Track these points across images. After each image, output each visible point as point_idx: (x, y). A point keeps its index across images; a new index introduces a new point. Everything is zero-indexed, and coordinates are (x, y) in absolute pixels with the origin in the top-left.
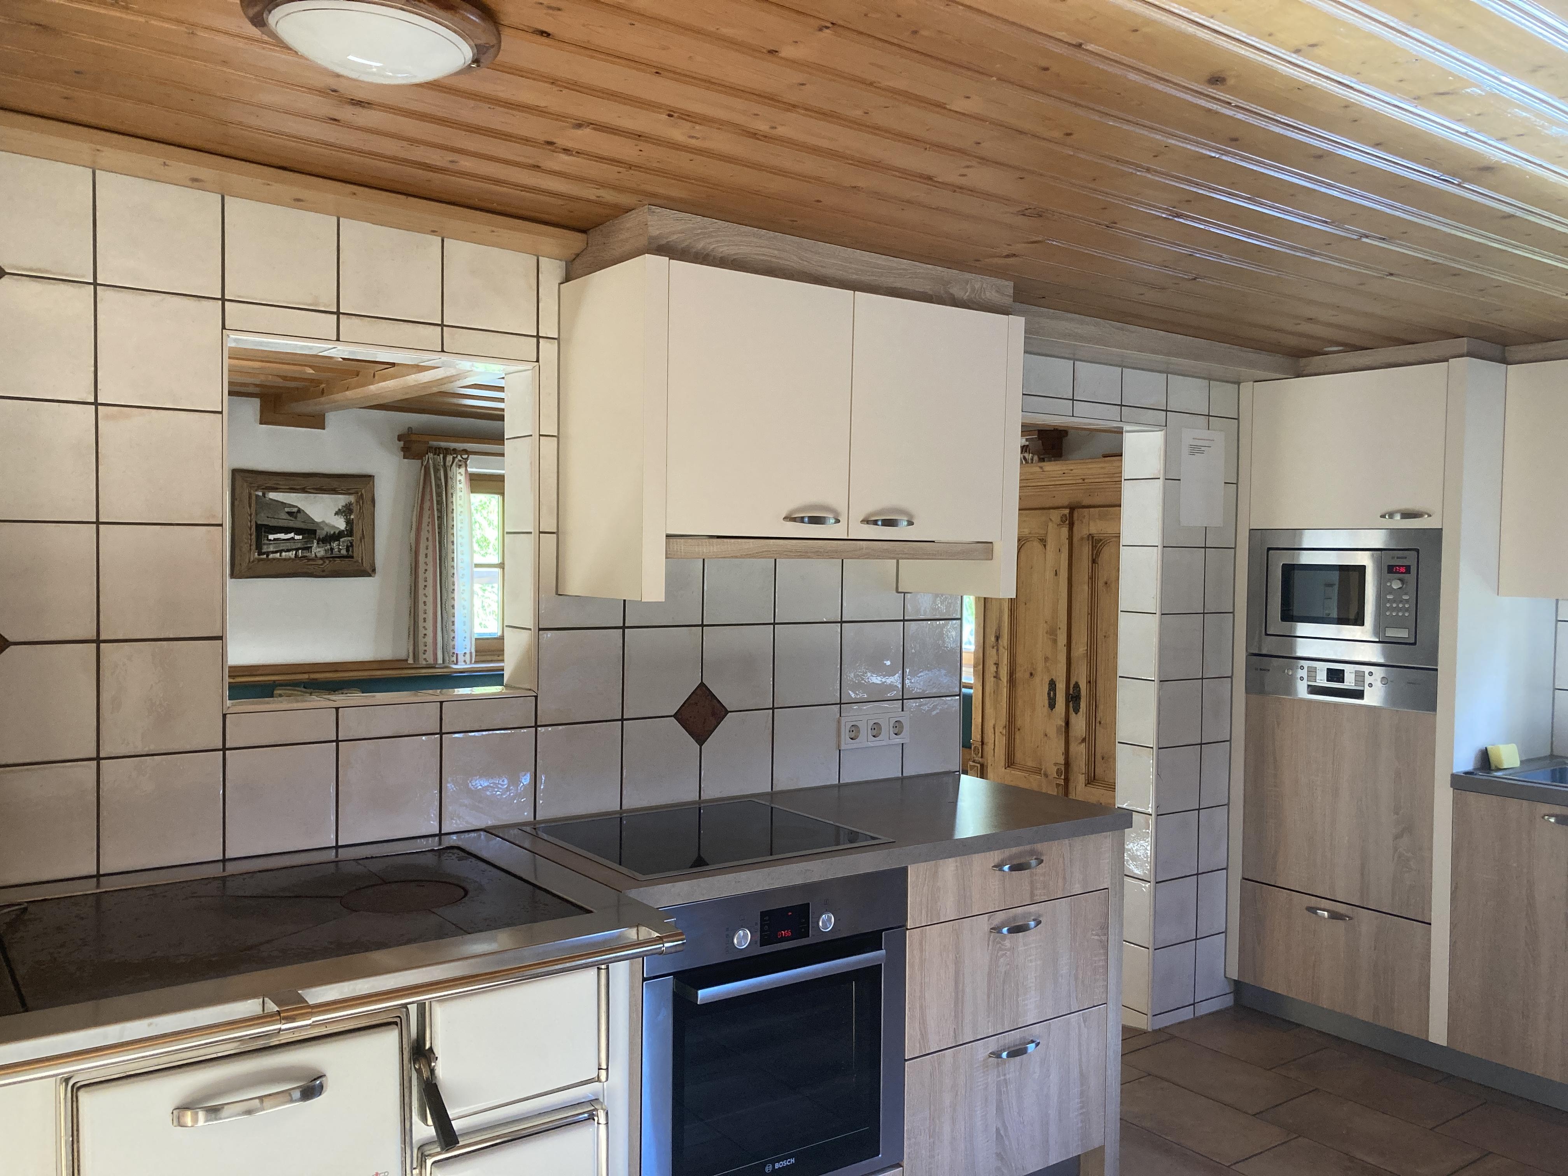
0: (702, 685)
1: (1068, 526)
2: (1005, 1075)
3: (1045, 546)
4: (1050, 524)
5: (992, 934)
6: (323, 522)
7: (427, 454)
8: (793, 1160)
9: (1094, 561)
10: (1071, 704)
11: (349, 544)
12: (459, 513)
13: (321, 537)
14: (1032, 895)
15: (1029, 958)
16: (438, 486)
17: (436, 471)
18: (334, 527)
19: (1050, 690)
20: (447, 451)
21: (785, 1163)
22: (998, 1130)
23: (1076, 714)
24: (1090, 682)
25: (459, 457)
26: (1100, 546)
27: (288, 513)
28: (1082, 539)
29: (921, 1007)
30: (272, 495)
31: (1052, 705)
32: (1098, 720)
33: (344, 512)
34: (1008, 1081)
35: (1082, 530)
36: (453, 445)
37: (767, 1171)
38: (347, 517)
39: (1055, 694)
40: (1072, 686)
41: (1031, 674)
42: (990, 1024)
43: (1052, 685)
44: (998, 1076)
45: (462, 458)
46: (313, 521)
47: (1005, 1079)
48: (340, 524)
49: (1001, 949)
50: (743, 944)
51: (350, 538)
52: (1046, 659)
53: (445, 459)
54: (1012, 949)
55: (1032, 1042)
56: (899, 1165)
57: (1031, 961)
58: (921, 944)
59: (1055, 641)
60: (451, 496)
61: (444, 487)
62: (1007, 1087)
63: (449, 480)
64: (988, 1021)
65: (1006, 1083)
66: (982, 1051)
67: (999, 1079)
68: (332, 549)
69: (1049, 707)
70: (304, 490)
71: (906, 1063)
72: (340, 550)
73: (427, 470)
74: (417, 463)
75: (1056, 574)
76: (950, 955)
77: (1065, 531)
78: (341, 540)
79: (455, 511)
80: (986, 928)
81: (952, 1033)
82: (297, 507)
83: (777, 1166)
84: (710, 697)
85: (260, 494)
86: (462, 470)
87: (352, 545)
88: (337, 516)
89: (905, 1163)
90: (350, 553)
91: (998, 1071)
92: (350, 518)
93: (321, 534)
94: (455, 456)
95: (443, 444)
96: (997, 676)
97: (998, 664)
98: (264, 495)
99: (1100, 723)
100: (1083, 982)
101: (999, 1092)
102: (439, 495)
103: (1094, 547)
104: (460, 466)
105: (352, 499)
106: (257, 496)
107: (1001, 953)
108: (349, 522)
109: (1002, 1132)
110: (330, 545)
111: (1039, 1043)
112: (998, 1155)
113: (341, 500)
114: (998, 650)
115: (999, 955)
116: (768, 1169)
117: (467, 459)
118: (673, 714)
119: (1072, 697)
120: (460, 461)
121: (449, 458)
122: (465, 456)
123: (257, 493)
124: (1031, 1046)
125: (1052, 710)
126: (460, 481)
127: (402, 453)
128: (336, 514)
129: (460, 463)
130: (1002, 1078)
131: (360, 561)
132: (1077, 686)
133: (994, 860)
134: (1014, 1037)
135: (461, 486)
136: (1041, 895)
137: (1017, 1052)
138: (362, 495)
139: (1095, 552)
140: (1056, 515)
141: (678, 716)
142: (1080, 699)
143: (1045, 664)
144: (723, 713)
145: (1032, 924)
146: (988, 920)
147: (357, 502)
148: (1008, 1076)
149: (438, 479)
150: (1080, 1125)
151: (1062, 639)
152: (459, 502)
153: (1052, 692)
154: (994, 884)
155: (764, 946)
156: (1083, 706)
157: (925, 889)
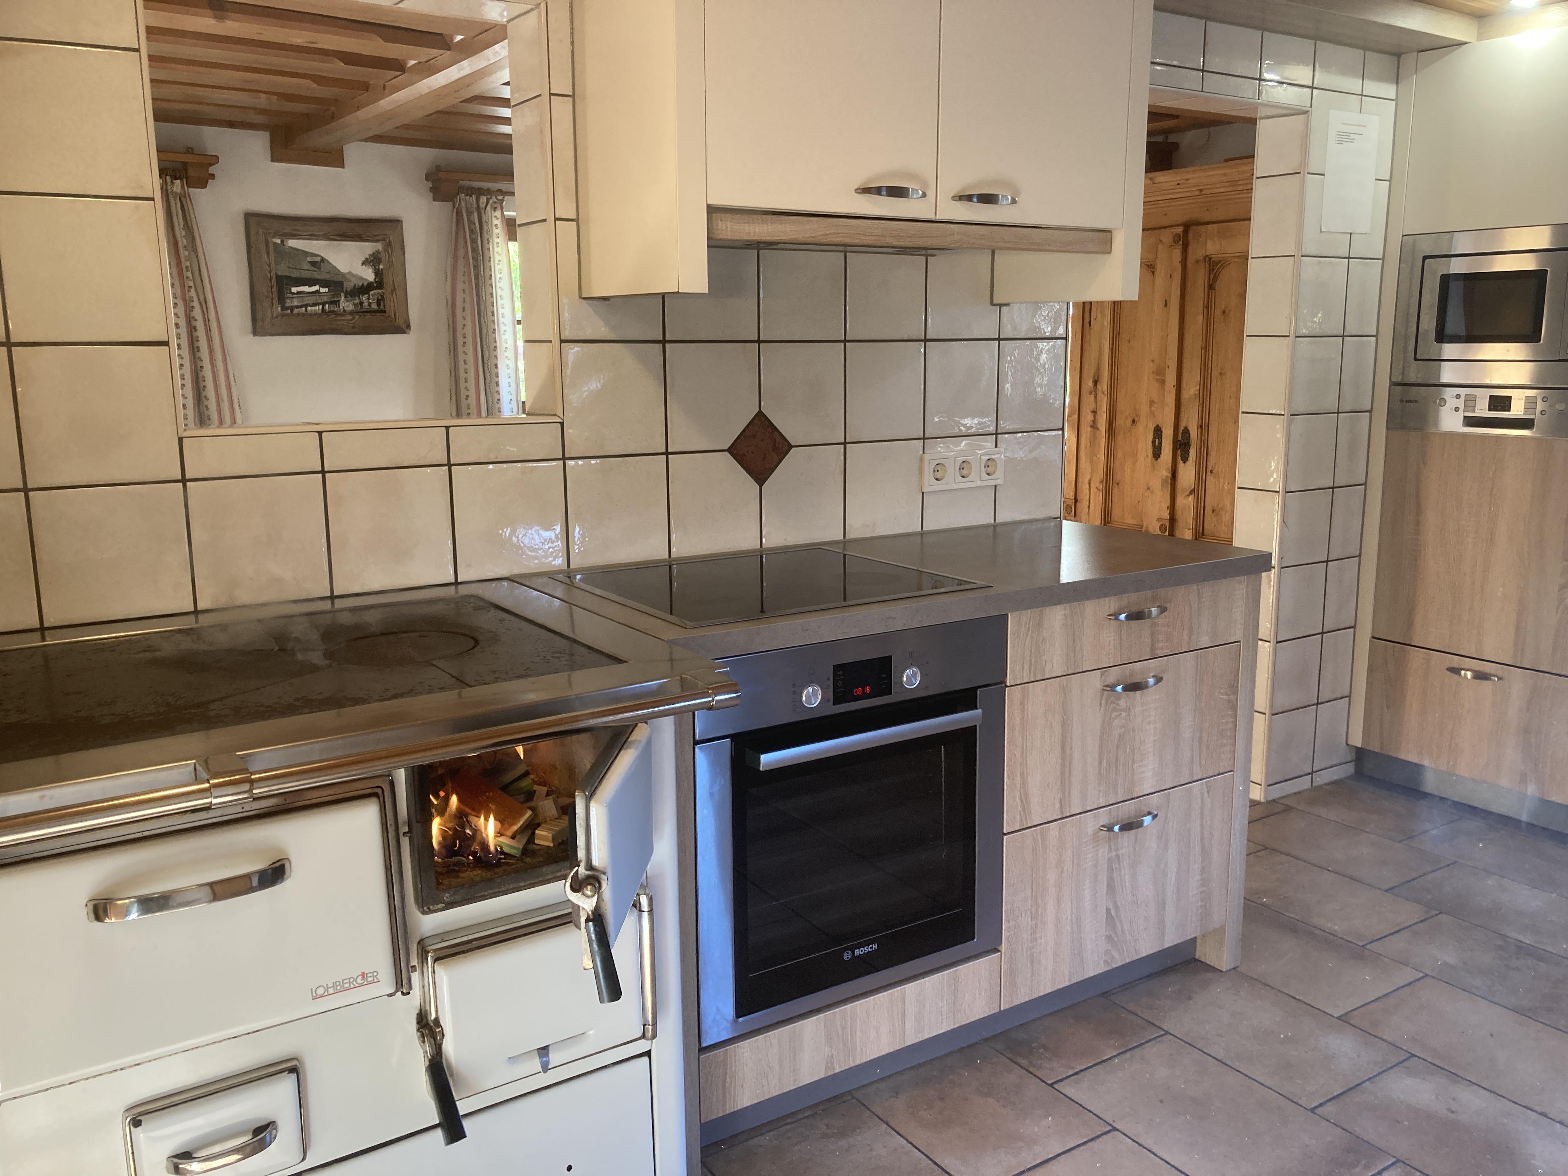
0: (760, 414)
1: (1181, 247)
2: (1117, 850)
3: (1153, 273)
4: (1160, 246)
5: (1106, 693)
6: (350, 273)
7: (458, 194)
8: (875, 946)
9: (1211, 287)
10: (1179, 452)
11: (380, 298)
12: (497, 262)
13: (349, 290)
14: (1153, 648)
15: (1147, 720)
16: (472, 231)
17: (469, 213)
18: (362, 278)
19: (1154, 438)
20: (480, 192)
21: (866, 949)
22: (1108, 911)
23: (1184, 463)
24: (1201, 426)
25: (494, 198)
26: (1219, 268)
27: (310, 262)
28: (1197, 261)
29: (1022, 774)
30: (292, 243)
31: (1157, 454)
32: (1209, 468)
33: (372, 261)
34: (1121, 856)
35: (1196, 252)
36: (486, 185)
37: (845, 958)
38: (375, 267)
39: (1161, 443)
40: (1181, 431)
41: (1134, 421)
42: (1101, 794)
43: (1158, 432)
44: (1110, 850)
45: (497, 199)
46: (339, 273)
47: (1118, 856)
48: (369, 275)
49: (1114, 709)
50: (813, 702)
51: (380, 291)
52: (1152, 402)
53: (478, 200)
54: (1128, 710)
55: (1149, 813)
56: (996, 950)
57: (1149, 723)
58: (1022, 704)
59: (1162, 382)
60: (486, 241)
61: (479, 231)
62: (1119, 863)
63: (484, 224)
64: (1099, 791)
65: (1119, 860)
66: (1091, 824)
67: (1110, 855)
68: (361, 303)
69: (1154, 456)
70: (327, 237)
71: (1005, 837)
72: (370, 304)
73: (459, 214)
74: (448, 205)
75: (1166, 304)
76: (1057, 716)
77: (1177, 253)
78: (372, 292)
79: (492, 259)
80: (1099, 685)
81: (1057, 805)
82: (318, 256)
83: (857, 952)
84: (769, 428)
85: (279, 241)
86: (498, 213)
87: (383, 299)
88: (364, 266)
89: (1003, 948)
90: (382, 307)
91: (1110, 847)
92: (378, 269)
93: (349, 286)
94: (489, 197)
95: (476, 184)
96: (1094, 426)
97: (1096, 412)
98: (282, 242)
99: (1211, 472)
100: (1208, 747)
101: (1110, 869)
102: (474, 241)
103: (1211, 270)
104: (495, 209)
105: (379, 246)
106: (275, 243)
107: (1115, 713)
108: (378, 273)
109: (1113, 913)
110: (359, 298)
111: (1157, 815)
112: (1109, 938)
113: (368, 248)
114: (1095, 397)
115: (1113, 716)
116: (847, 956)
117: (502, 200)
118: (726, 448)
119: (1180, 445)
120: (495, 203)
121: (483, 199)
122: (500, 198)
123: (274, 240)
124: (1147, 820)
125: (1156, 460)
126: (496, 225)
127: (432, 194)
128: (363, 264)
129: (495, 206)
130: (1114, 853)
131: (393, 316)
132: (1186, 431)
133: (1109, 607)
134: (1127, 810)
135: (498, 231)
136: (1163, 648)
137: (1130, 826)
138: (390, 242)
139: (1212, 276)
140: (1167, 236)
141: (732, 450)
142: (1190, 446)
143: (1150, 407)
144: (786, 448)
145: (1151, 681)
146: (1101, 677)
147: (386, 250)
148: (1120, 852)
149: (471, 222)
150: (1200, 903)
151: (1171, 379)
152: (497, 249)
153: (1157, 440)
154: (1109, 635)
155: (837, 704)
156: (1193, 452)
157: (1028, 640)
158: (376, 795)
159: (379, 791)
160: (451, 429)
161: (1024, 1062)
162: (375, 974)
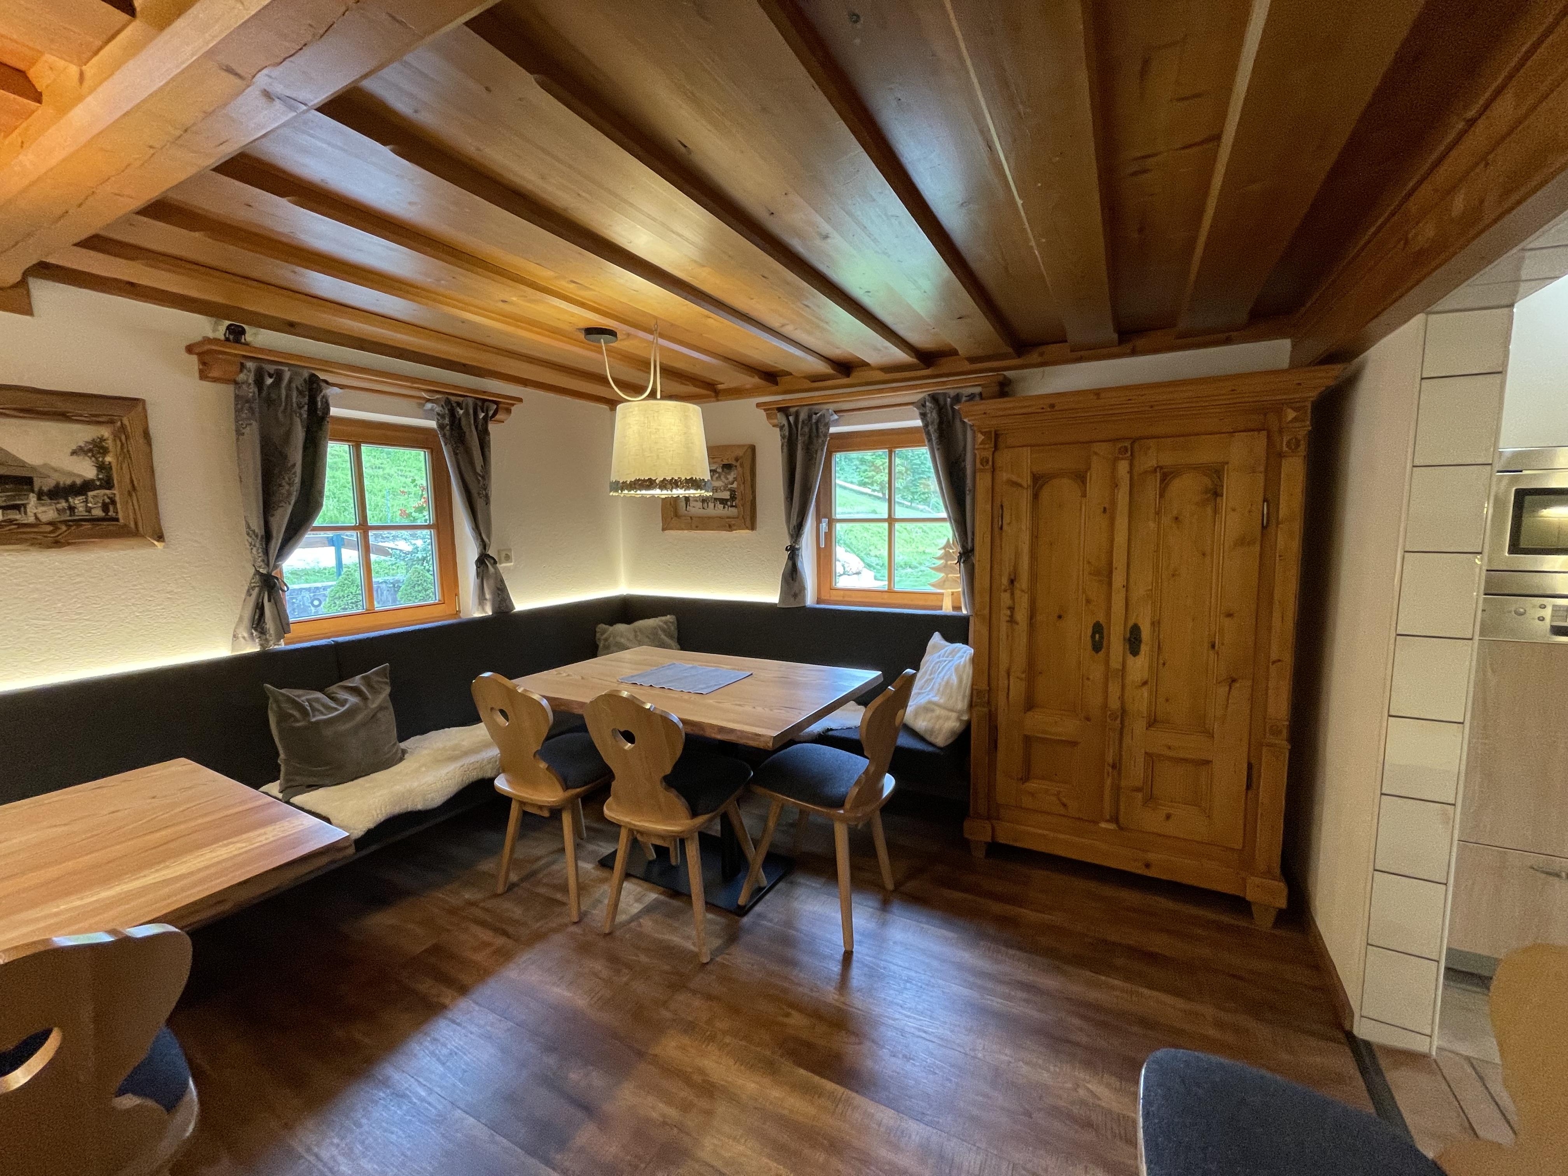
1: (1129, 459)
3: (1084, 482)
4: (1095, 459)
6: (45, 465)
9: (1161, 496)
11: (107, 500)
13: (45, 489)
18: (70, 474)
19: (1094, 634)
23: (1135, 657)
24: (1154, 623)
26: (1174, 475)
28: (1147, 471)
31: (1098, 648)
32: (1161, 661)
33: (90, 450)
35: (1146, 462)
38: (97, 459)
39: (1102, 638)
40: (1131, 626)
41: (1060, 617)
43: (1097, 628)
46: (23, 465)
48: (86, 470)
51: (107, 492)
59: (1103, 582)
68: (72, 509)
69: (1091, 649)
72: (89, 510)
75: (1104, 511)
77: (1125, 464)
78: (90, 494)
87: (113, 502)
88: (75, 457)
90: (111, 513)
92: (103, 462)
93: (48, 484)
96: (1012, 620)
97: (1014, 608)
99: (1163, 665)
103: (1162, 480)
105: (105, 432)
108: (102, 467)
110: (67, 501)
113: (84, 434)
114: (1012, 594)
125: (1097, 653)
128: (74, 453)
131: (132, 525)
132: (1137, 627)
138: (123, 426)
139: (1163, 485)
140: (1106, 448)
142: (1141, 642)
143: (1087, 606)
147: (116, 436)
151: (1119, 580)
153: (1097, 636)
156: (1144, 648)
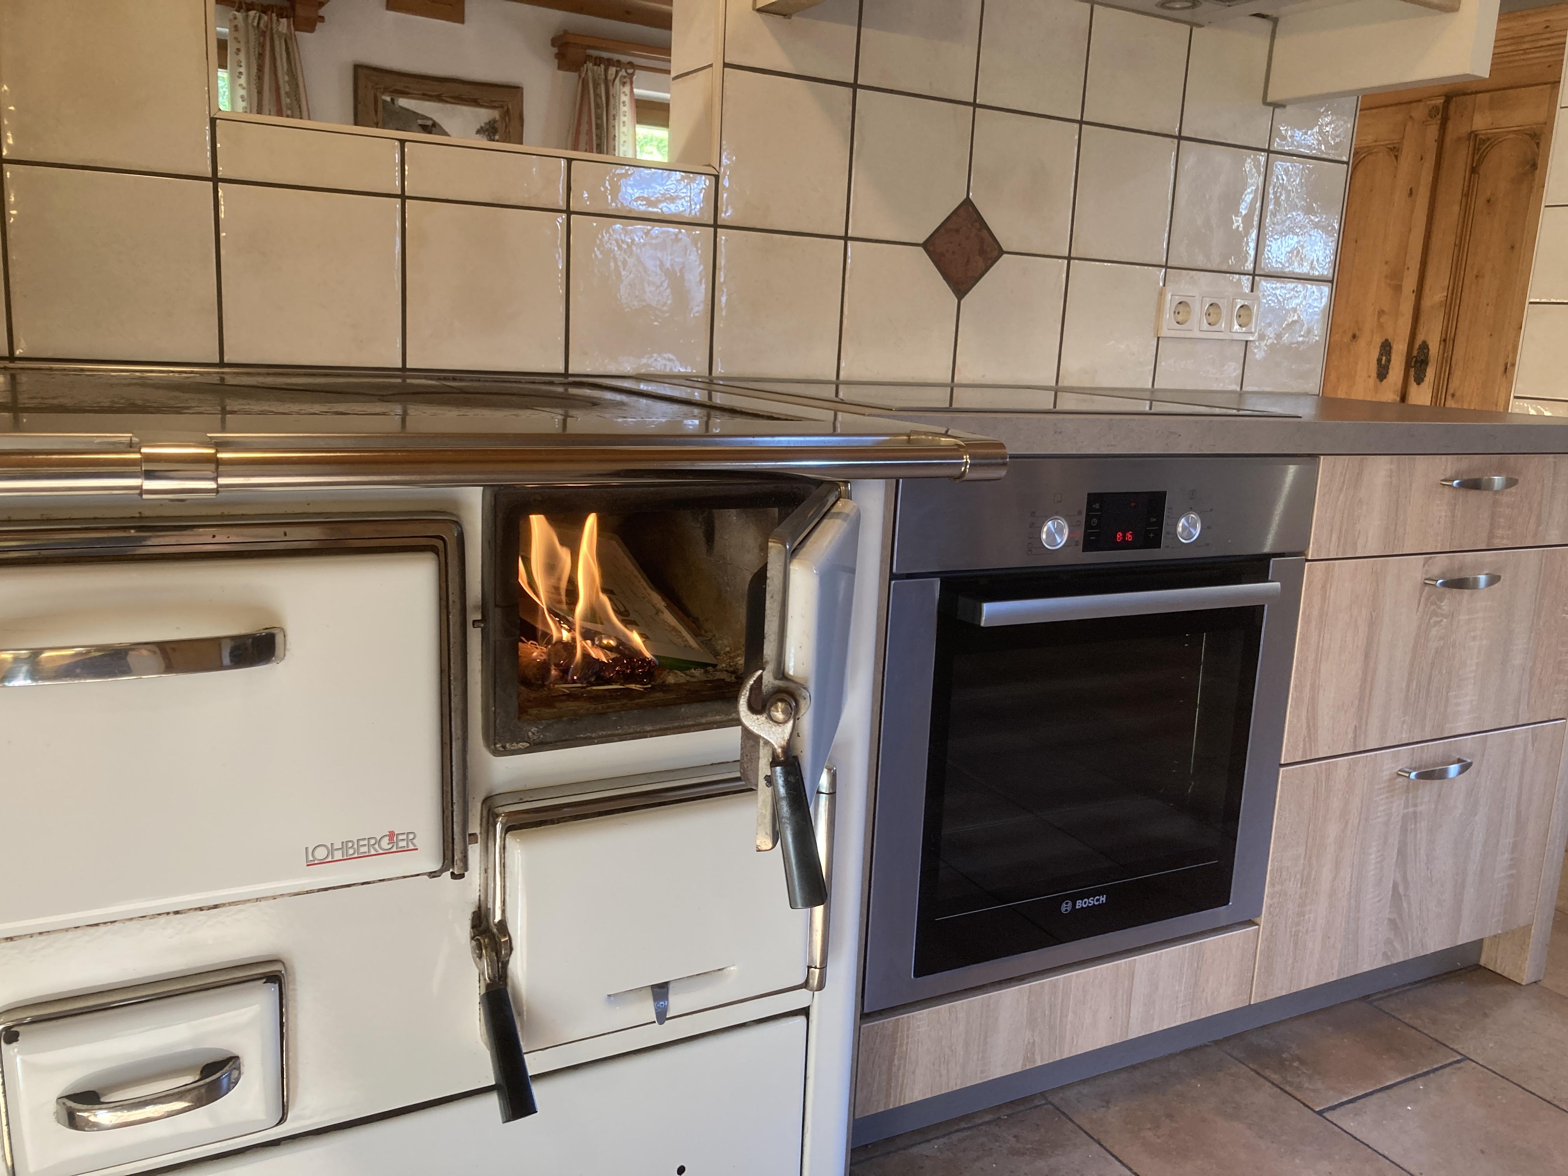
0: (967, 202)
1: (1439, 122)
2: (1415, 805)
3: (1396, 157)
4: (1409, 125)
5: (1427, 588)
7: (585, 63)
8: (1103, 899)
9: (1474, 170)
10: (1412, 372)
12: (621, 142)
14: (1491, 536)
15: (1473, 634)
16: (598, 106)
17: (596, 86)
19: (1381, 354)
20: (609, 63)
21: (1091, 902)
22: (1395, 886)
23: (1418, 384)
24: (1445, 340)
25: (623, 70)
26: (1488, 147)
27: (420, 125)
28: (1459, 139)
29: (1313, 686)
30: (403, 102)
31: (1383, 374)
32: (1451, 391)
33: (487, 130)
34: (1418, 814)
35: (1458, 128)
36: (616, 57)
37: (1063, 909)
39: (1389, 361)
40: (1417, 346)
41: (1354, 336)
42: (1405, 726)
43: (1386, 348)
44: (1406, 806)
45: (627, 72)
47: (1415, 813)
49: (1435, 614)
50: (1059, 540)
52: (1381, 313)
53: (606, 70)
54: (1451, 616)
55: (1459, 761)
56: (1251, 923)
57: (1474, 638)
58: (1324, 587)
59: (1398, 289)
60: (612, 118)
61: (605, 105)
62: (1415, 824)
63: (611, 97)
64: (1404, 722)
65: (1415, 818)
66: (1389, 765)
67: (1406, 811)
69: (1378, 377)
70: (439, 98)
71: (1282, 769)
73: (585, 84)
74: (572, 76)
75: (1411, 194)
76: (1364, 612)
77: (1433, 131)
79: (617, 138)
80: (1419, 576)
81: (1350, 735)
82: (431, 119)
83: (1079, 904)
84: (977, 225)
85: (388, 99)
86: (627, 89)
88: (478, 135)
89: (1262, 920)
91: (1407, 799)
94: (619, 69)
95: (605, 55)
98: (392, 100)
99: (1453, 395)
100: (1540, 680)
101: (1404, 830)
102: (599, 117)
103: (1476, 150)
104: (624, 84)
105: (495, 114)
106: (385, 101)
107: (1434, 619)
109: (1401, 889)
111: (1470, 764)
112: (1392, 921)
113: (484, 115)
115: (1432, 621)
116: (1066, 907)
117: (632, 75)
118: (921, 241)
119: (1416, 362)
120: (625, 77)
121: (612, 70)
122: (630, 71)
123: (384, 97)
124: (1453, 769)
125: (1381, 380)
126: (624, 102)
127: (557, 61)
128: (478, 132)
129: (625, 80)
130: (1411, 810)
132: (1425, 346)
133: (1445, 469)
134: (1431, 753)
135: (625, 109)
136: (1502, 538)
137: (1429, 775)
138: (508, 109)
139: (1476, 158)
140: (1419, 112)
141: (928, 246)
142: (1427, 364)
143: (1379, 318)
144: (996, 253)
145: (1483, 580)
146: (1424, 566)
147: (503, 117)
148: (1419, 809)
149: (597, 96)
150: (1505, 890)
151: (1410, 283)
152: (623, 129)
153: (1384, 358)
154: (1440, 509)
155: (1087, 551)
156: (1430, 372)
157: (1342, 496)
158: (433, 549)
159: (439, 544)
160: (574, 162)
161: (1275, 1077)
162: (411, 836)
